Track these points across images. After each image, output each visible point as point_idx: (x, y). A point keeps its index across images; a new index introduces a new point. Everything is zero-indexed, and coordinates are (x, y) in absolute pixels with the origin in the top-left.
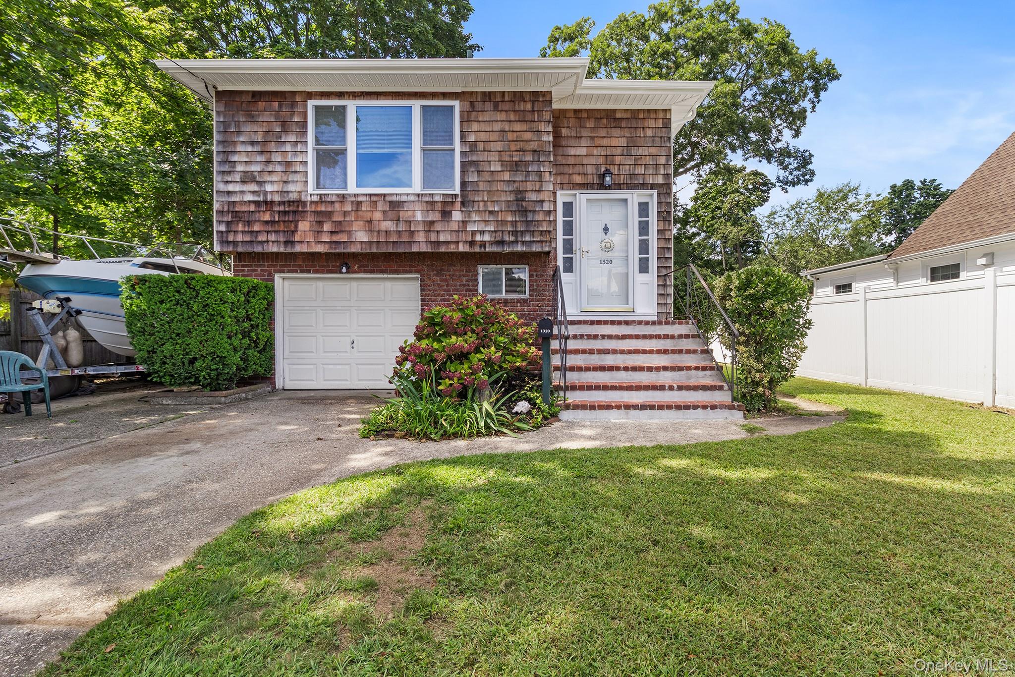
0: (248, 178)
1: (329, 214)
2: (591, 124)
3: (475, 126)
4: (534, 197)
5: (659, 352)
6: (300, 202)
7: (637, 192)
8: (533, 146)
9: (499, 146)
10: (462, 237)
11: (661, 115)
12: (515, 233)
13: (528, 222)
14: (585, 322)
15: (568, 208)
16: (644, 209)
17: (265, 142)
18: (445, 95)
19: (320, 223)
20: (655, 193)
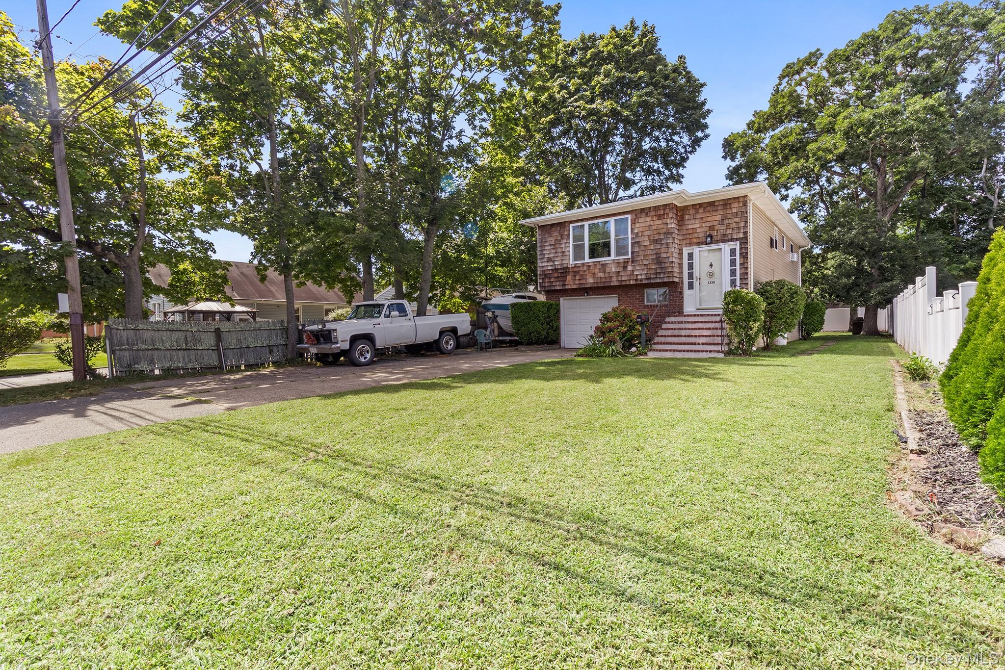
0: (549, 260)
1: (578, 272)
2: (701, 211)
3: (637, 225)
4: (664, 255)
6: (568, 268)
7: (727, 244)
8: (664, 230)
9: (648, 233)
10: (632, 277)
11: (741, 199)
12: (656, 274)
13: (662, 268)
15: (691, 256)
16: (733, 252)
17: (555, 244)
18: (624, 213)
19: (575, 276)
20: (738, 243)
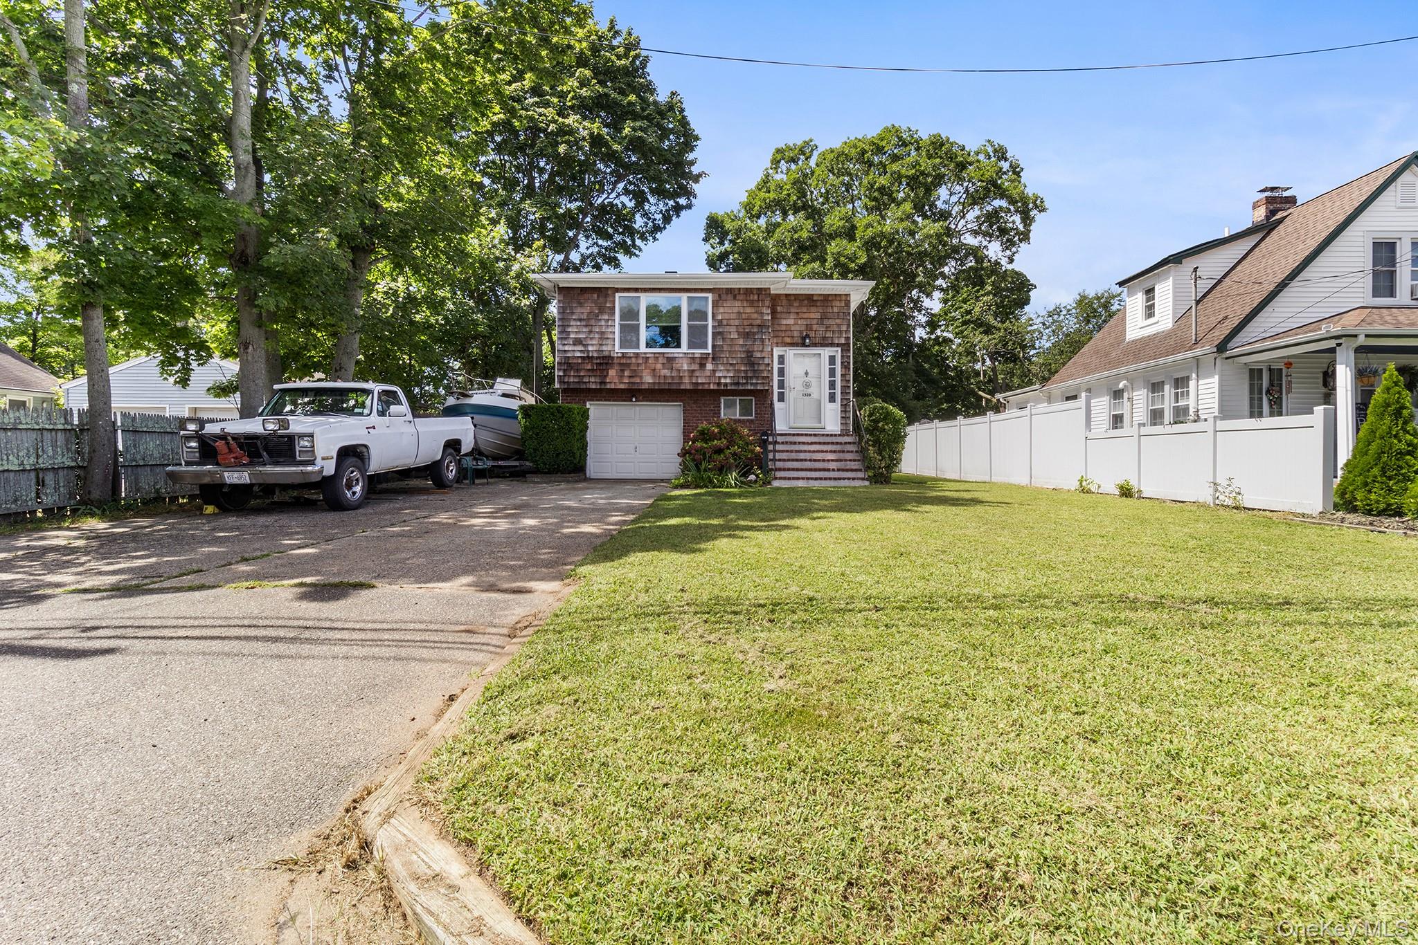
0: (578, 342)
1: (628, 365)
2: (796, 304)
3: (721, 310)
4: (759, 355)
5: (831, 452)
6: (610, 358)
7: (827, 349)
8: (758, 322)
9: (737, 322)
10: (713, 380)
11: (844, 298)
12: (746, 378)
13: (754, 371)
14: (789, 434)
15: (782, 359)
16: (832, 360)
17: (589, 319)
18: (702, 290)
19: (623, 371)
20: (839, 349)
